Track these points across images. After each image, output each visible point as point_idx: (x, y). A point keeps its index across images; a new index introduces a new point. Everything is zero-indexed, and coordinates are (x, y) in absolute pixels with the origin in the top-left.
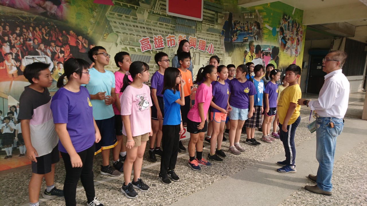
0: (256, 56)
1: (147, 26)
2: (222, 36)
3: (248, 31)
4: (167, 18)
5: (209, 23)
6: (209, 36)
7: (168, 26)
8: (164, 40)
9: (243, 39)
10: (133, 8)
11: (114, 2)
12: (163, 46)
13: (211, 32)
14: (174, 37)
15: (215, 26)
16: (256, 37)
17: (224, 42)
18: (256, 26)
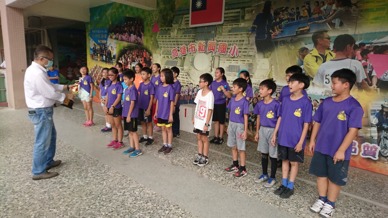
0: (336, 55)
1: (176, 40)
2: (251, 34)
3: (310, 16)
4: (190, 30)
5: (233, 23)
6: (232, 37)
7: (190, 36)
8: (187, 48)
9: (296, 31)
10: (169, 29)
11: (160, 29)
12: (186, 53)
13: (234, 32)
14: (195, 44)
15: (240, 24)
16: (337, 22)
17: (255, 40)
18: (334, 3)
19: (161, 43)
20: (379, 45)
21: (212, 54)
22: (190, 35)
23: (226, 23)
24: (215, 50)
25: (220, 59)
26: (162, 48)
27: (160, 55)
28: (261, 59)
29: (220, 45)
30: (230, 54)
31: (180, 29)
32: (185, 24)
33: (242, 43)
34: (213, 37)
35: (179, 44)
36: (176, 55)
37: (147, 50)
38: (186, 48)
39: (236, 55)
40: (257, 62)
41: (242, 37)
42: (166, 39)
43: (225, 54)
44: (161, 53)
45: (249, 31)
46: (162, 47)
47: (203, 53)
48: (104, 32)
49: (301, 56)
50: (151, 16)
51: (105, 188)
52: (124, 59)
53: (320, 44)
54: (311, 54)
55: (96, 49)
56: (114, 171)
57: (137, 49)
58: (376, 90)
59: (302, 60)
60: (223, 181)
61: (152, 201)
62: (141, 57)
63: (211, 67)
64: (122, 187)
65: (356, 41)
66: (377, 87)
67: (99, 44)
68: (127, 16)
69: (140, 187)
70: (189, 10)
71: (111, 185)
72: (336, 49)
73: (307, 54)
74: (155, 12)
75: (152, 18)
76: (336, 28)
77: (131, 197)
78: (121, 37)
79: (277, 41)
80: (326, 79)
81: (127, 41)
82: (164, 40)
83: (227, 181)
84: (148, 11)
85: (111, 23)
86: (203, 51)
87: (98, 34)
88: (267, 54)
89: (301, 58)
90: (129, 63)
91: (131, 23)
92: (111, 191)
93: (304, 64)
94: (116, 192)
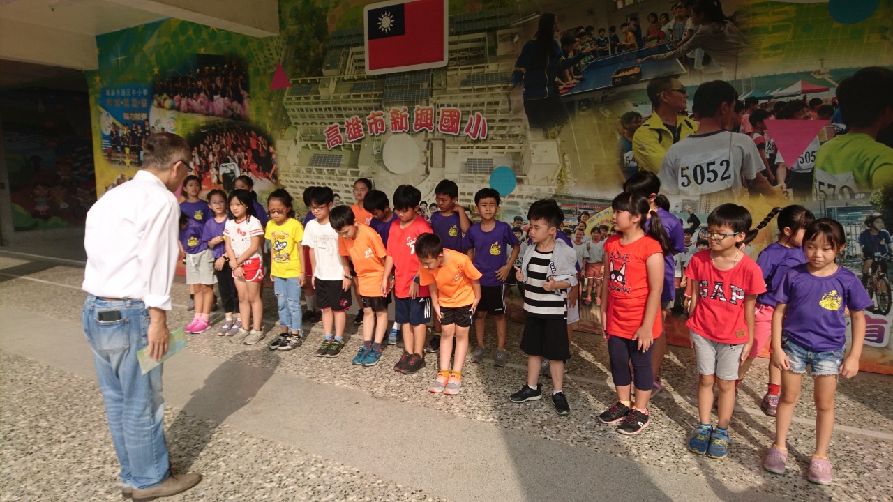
0: (700, 126)
1: (334, 106)
2: (513, 87)
3: (640, 45)
4: (367, 81)
5: (470, 64)
6: (470, 96)
7: (370, 96)
8: (363, 123)
9: (613, 76)
10: (314, 81)
11: (291, 82)
12: (362, 135)
13: (474, 85)
14: (382, 114)
15: (488, 67)
16: (697, 55)
17: (523, 101)
18: (688, 17)
19: (296, 113)
20: (785, 100)
21: (426, 136)
22: (370, 93)
23: (455, 66)
24: (433, 127)
25: (447, 145)
26: (298, 126)
27: (296, 141)
28: (539, 143)
29: (443, 115)
30: (468, 133)
31: (344, 81)
32: (354, 68)
33: (493, 108)
34: (426, 96)
35: (341, 116)
36: (337, 140)
37: (260, 132)
38: (360, 124)
39: (483, 136)
40: (531, 148)
41: (492, 95)
42: (308, 103)
43: (456, 135)
44: (297, 138)
45: (508, 81)
46: (299, 124)
47: (405, 134)
48: (140, 92)
49: (626, 131)
50: (267, 52)
51: (227, 476)
52: (197, 156)
53: (665, 103)
54: (648, 125)
55: (120, 135)
56: (236, 432)
57: (232, 131)
58: (786, 192)
59: (629, 139)
60: (502, 419)
61: (358, 490)
62: (244, 148)
63: (426, 164)
64: (269, 468)
65: (739, 93)
66: (788, 188)
67: (125, 123)
68: (201, 53)
69: (315, 461)
70: (362, 35)
71: (240, 468)
72: (699, 113)
73: (639, 126)
74: (275, 42)
75: (268, 56)
76: (695, 68)
77: (300, 488)
78: (188, 104)
79: (573, 102)
80: (683, 176)
81: (205, 112)
82: (304, 107)
83: (511, 420)
84: (258, 38)
85: (160, 71)
86: (403, 130)
87: (122, 98)
88: (553, 131)
89: (626, 137)
90: (213, 165)
91: (213, 68)
92: (245, 481)
93: (633, 147)
94: (260, 482)
